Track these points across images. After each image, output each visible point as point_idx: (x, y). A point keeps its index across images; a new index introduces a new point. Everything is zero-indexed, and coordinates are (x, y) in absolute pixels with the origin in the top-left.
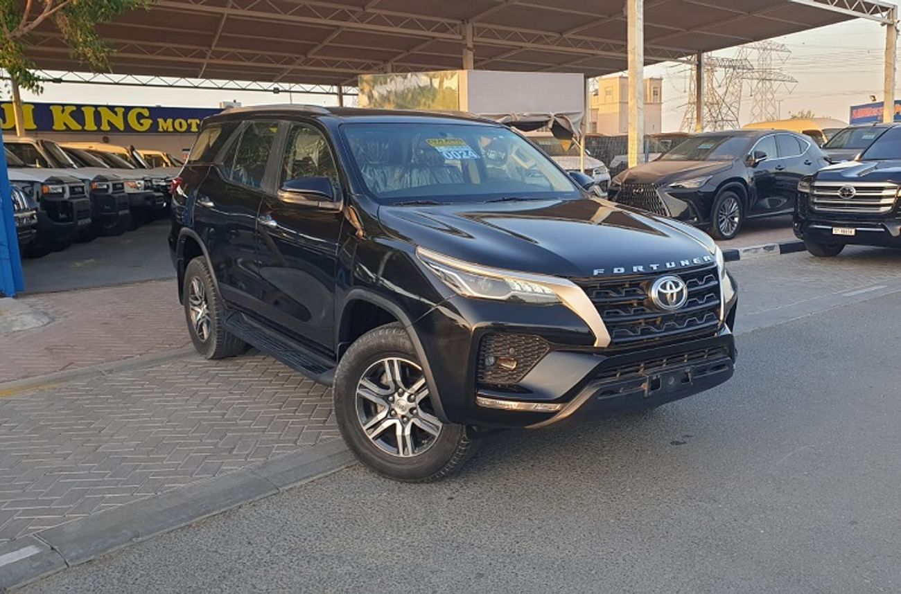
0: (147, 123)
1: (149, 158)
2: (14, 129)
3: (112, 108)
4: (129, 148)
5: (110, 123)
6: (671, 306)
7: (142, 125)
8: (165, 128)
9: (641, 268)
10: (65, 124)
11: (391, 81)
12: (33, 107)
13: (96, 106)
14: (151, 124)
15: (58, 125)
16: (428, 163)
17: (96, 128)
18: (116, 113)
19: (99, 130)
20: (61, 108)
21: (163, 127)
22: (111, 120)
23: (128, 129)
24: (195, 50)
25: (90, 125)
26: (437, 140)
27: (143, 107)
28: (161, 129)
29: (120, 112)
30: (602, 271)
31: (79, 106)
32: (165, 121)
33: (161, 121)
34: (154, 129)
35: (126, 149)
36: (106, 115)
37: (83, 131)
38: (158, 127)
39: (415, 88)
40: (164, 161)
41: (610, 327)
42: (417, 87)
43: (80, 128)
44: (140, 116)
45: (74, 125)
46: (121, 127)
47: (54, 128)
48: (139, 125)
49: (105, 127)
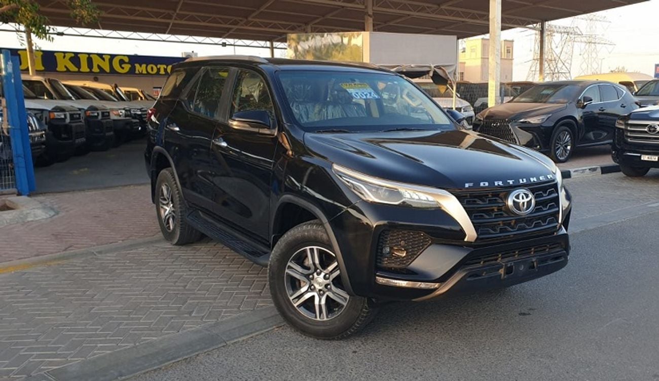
0: (127, 67)
1: (128, 93)
2: (27, 69)
3: (101, 56)
4: (113, 85)
5: (99, 67)
6: (523, 212)
7: (123, 68)
8: (141, 72)
9: (500, 183)
10: (66, 67)
11: (312, 38)
12: (41, 53)
13: (89, 54)
14: (130, 69)
15: (60, 67)
16: (340, 101)
17: (88, 70)
18: (104, 59)
19: (91, 72)
20: (63, 54)
21: (139, 71)
22: (100, 64)
23: (113, 71)
24: (164, 13)
25: (84, 68)
26: (348, 84)
27: (124, 55)
28: (137, 72)
29: (107, 58)
30: (471, 184)
31: (76, 54)
32: (141, 66)
33: (137, 66)
34: (132, 71)
35: (111, 86)
36: (96, 61)
37: (79, 72)
38: (135, 71)
39: (330, 45)
40: (140, 96)
41: (477, 227)
42: (331, 43)
43: (76, 69)
44: (122, 62)
45: (73, 68)
46: (107, 69)
47: (58, 69)
48: (120, 68)
49: (96, 69)
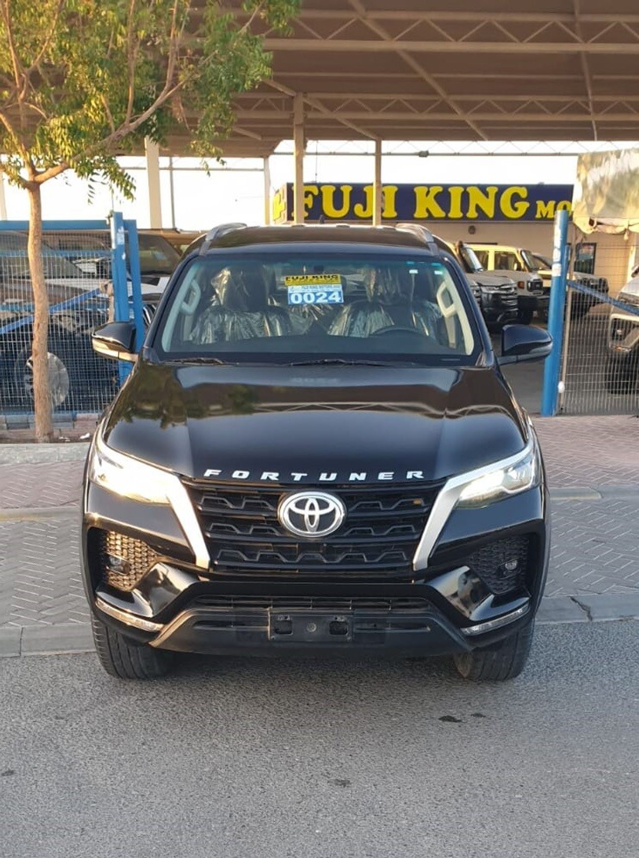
0: (523, 207)
2: (371, 218)
3: (483, 188)
5: (478, 209)
7: (516, 209)
8: (544, 215)
10: (428, 211)
11: (606, 161)
12: (396, 189)
13: (465, 186)
14: (528, 210)
15: (420, 213)
17: (461, 215)
18: (486, 194)
19: (464, 218)
20: (426, 189)
21: (541, 214)
22: (480, 205)
23: (499, 215)
25: (455, 212)
27: (521, 186)
28: (538, 216)
29: (492, 192)
30: (216, 472)
31: (446, 187)
32: (546, 205)
33: (540, 204)
34: (530, 215)
36: (476, 198)
37: (447, 218)
38: (536, 213)
39: (625, 173)
42: (628, 171)
43: (443, 214)
44: (515, 198)
45: (438, 212)
46: (490, 213)
47: (416, 215)
48: (512, 210)
49: (472, 213)
